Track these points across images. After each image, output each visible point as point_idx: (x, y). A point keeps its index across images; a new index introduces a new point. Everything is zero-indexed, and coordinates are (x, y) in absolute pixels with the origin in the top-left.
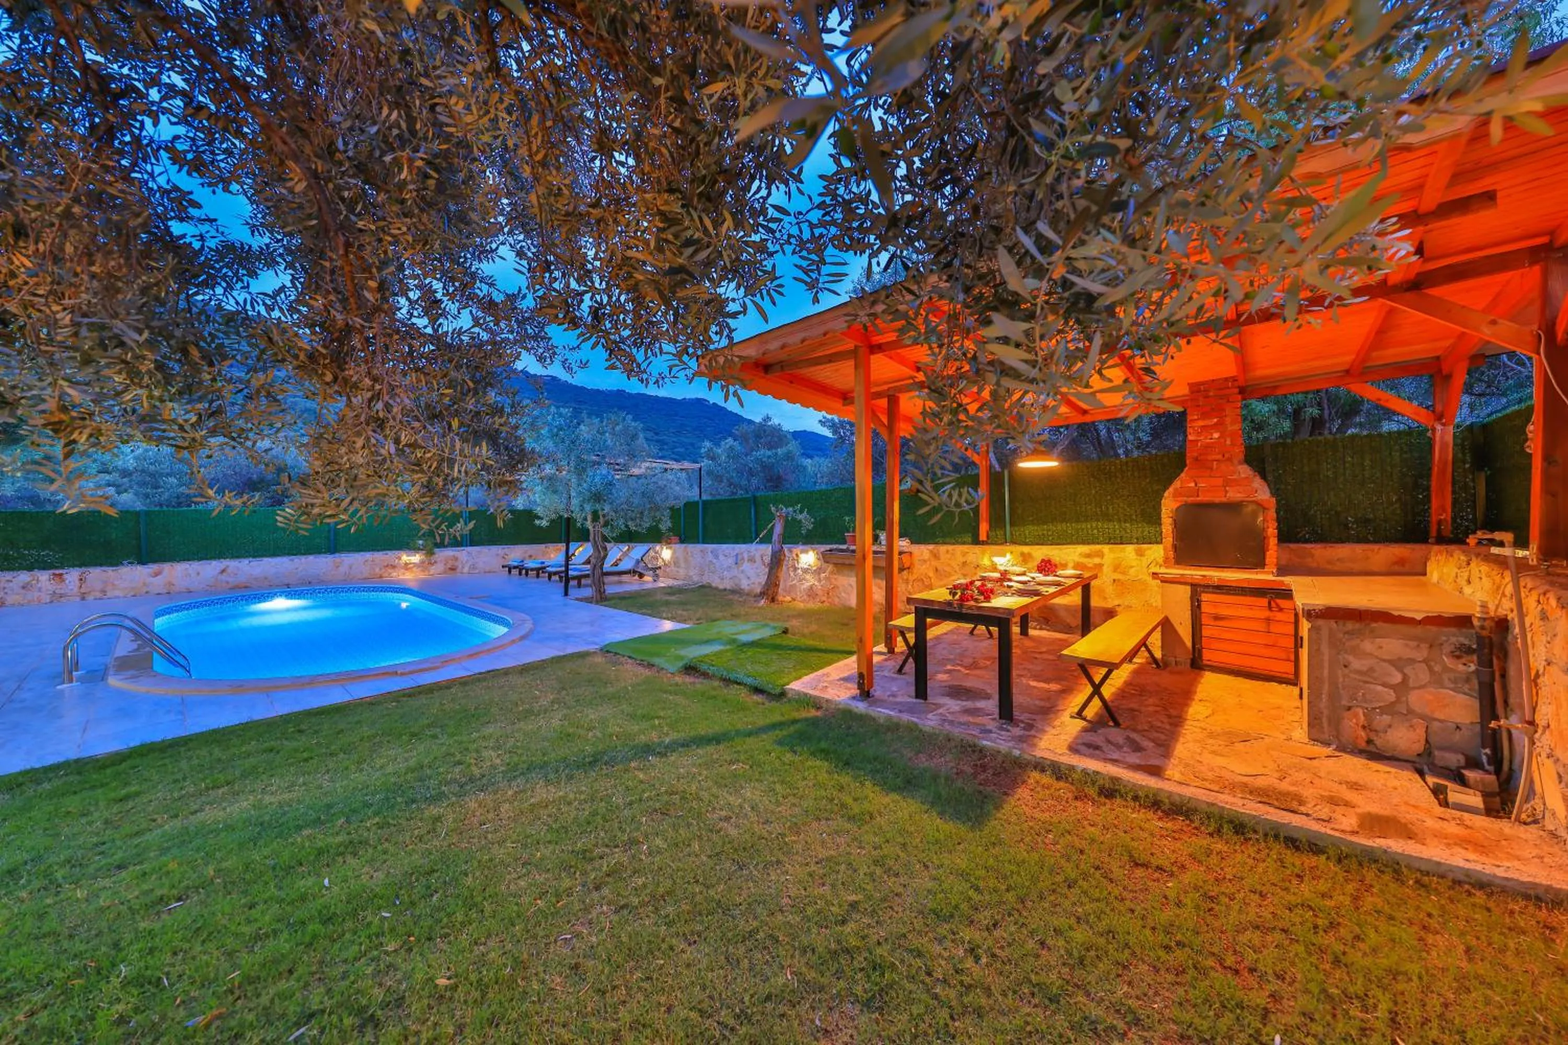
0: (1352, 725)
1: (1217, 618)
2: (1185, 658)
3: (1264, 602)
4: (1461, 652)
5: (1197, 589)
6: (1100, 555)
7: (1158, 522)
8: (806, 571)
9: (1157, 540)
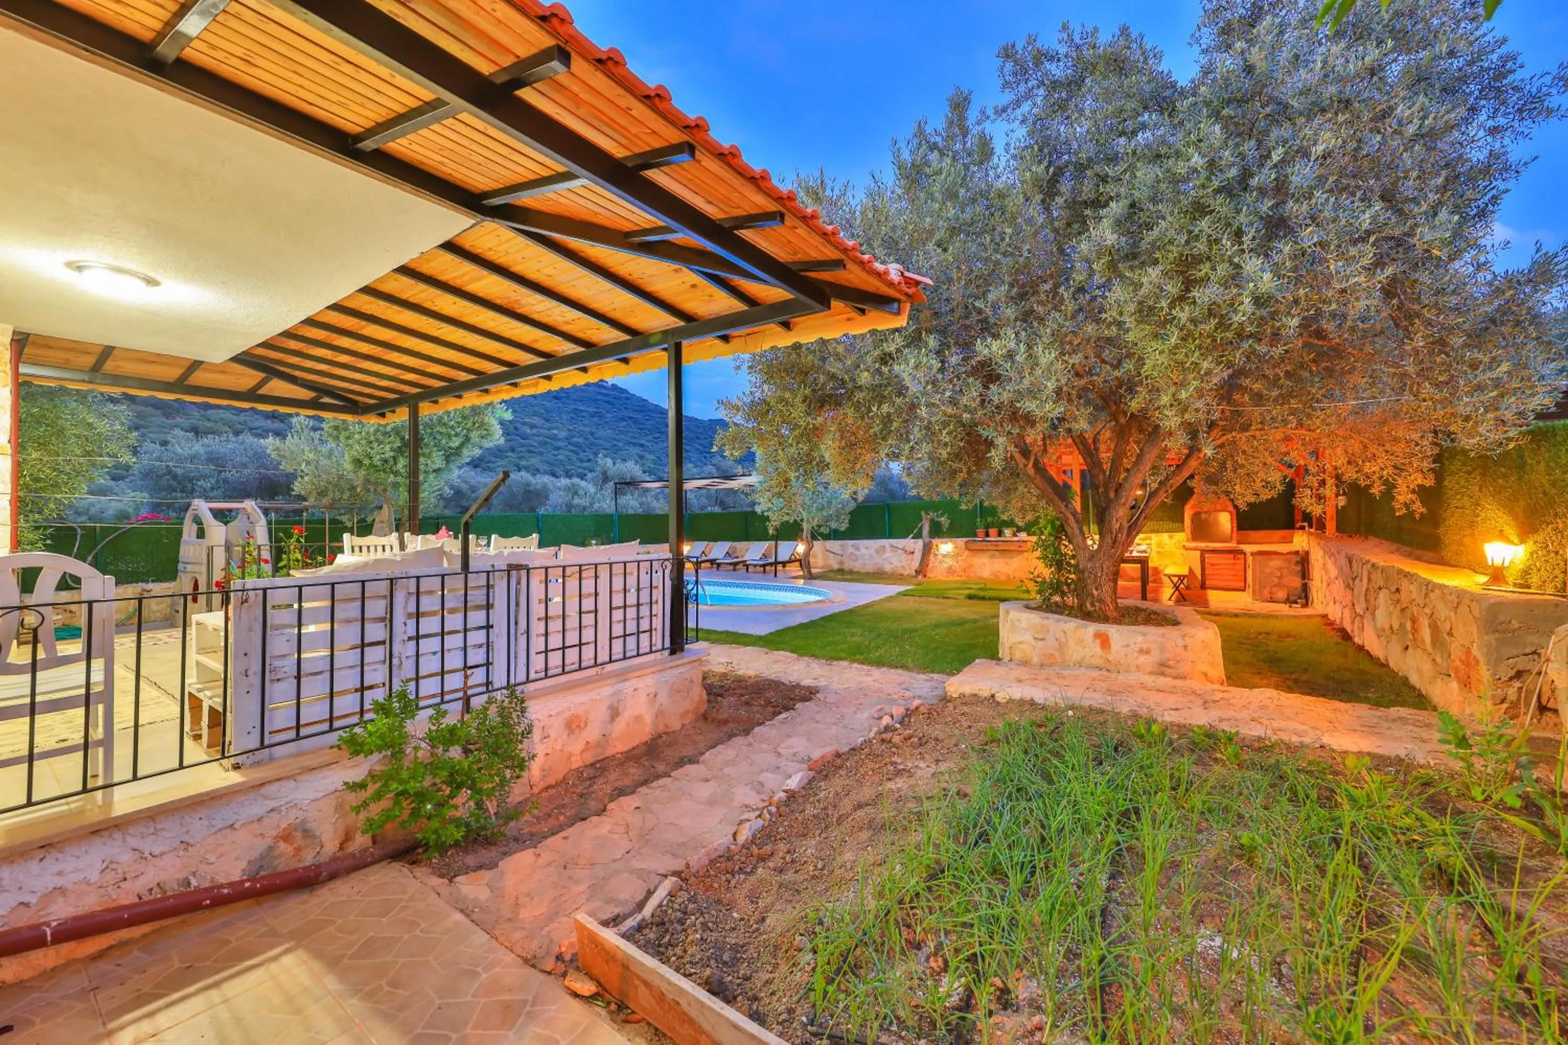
0: (1266, 593)
1: (1212, 565)
2: (1198, 585)
3: (1231, 556)
4: (1297, 563)
5: (1203, 552)
6: (1150, 539)
7: (1182, 521)
8: (945, 556)
9: (1183, 531)
